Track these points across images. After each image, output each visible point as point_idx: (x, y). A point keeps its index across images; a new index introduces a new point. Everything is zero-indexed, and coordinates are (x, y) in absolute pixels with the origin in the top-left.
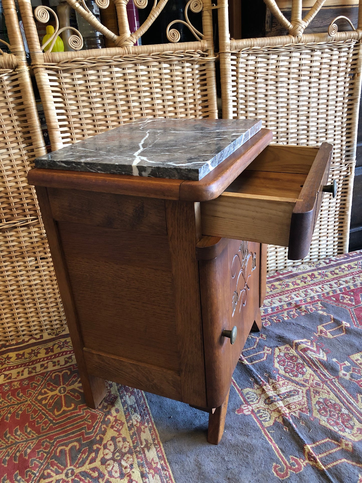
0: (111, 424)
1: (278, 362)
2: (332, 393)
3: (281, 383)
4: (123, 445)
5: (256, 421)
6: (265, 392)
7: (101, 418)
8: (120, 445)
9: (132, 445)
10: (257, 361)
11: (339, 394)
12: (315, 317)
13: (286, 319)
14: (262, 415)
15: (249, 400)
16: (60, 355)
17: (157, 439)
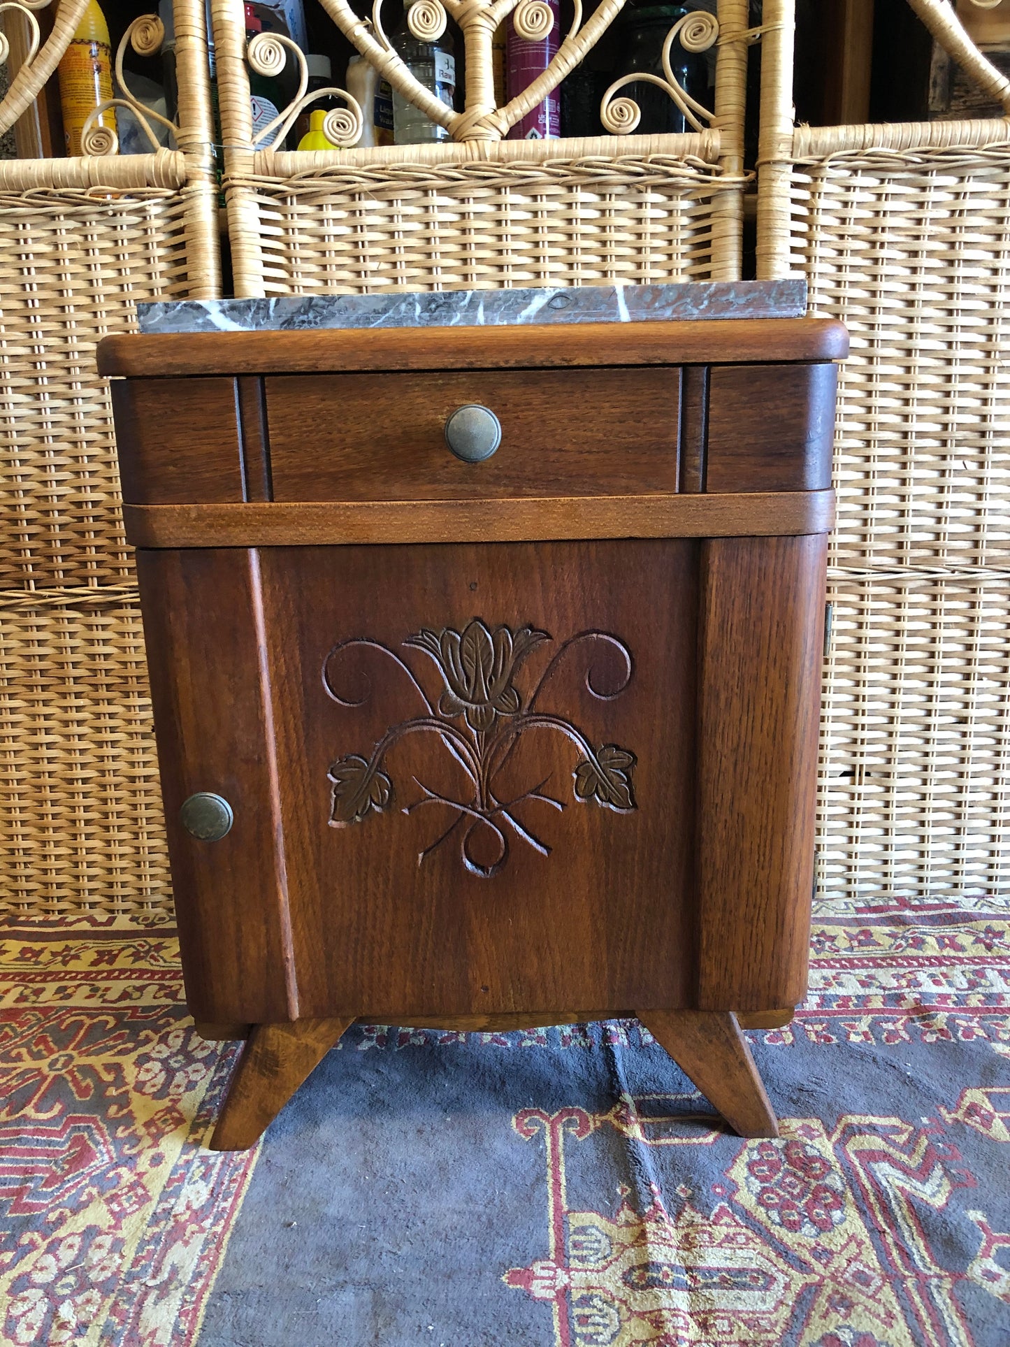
0: (114, 1191)
1: (751, 1165)
2: (902, 1323)
3: (720, 1231)
4: (101, 1260)
5: (556, 1331)
6: (644, 1244)
7: (98, 1168)
8: (95, 1256)
9: (125, 1269)
10: (676, 1141)
11: (932, 1336)
12: (970, 1057)
13: (853, 1038)
14: (588, 1317)
15: (573, 1252)
16: (122, 977)
17: (208, 1278)
